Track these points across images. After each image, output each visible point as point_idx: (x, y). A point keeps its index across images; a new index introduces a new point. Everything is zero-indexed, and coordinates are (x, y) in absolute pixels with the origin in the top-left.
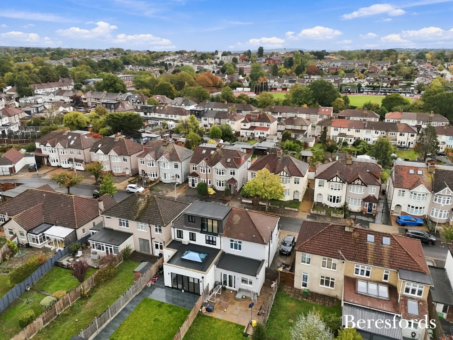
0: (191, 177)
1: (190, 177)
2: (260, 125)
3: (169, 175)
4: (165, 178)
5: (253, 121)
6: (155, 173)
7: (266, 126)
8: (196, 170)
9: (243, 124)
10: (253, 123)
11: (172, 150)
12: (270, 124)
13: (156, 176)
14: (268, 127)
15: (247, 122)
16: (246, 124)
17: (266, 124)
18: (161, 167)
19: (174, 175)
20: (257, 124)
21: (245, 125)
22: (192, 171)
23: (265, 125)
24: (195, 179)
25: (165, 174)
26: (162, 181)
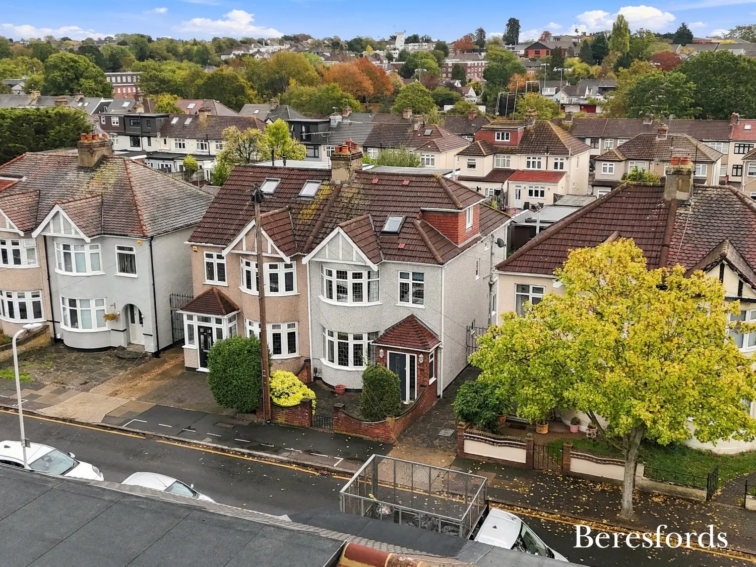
0: (196, 315)
1: (190, 318)
2: (528, 165)
3: (93, 307)
4: (74, 321)
5: (502, 152)
6: (29, 301)
7: (551, 168)
8: (222, 278)
9: (465, 161)
10: (502, 158)
11: (115, 185)
12: (565, 161)
13: (38, 314)
14: (559, 170)
15: (480, 154)
16: (478, 161)
17: (552, 160)
18: (57, 271)
19: (119, 310)
20: (518, 162)
21: (472, 166)
22: (202, 284)
23: (547, 163)
24: (213, 325)
25: (73, 302)
26: (61, 341)
